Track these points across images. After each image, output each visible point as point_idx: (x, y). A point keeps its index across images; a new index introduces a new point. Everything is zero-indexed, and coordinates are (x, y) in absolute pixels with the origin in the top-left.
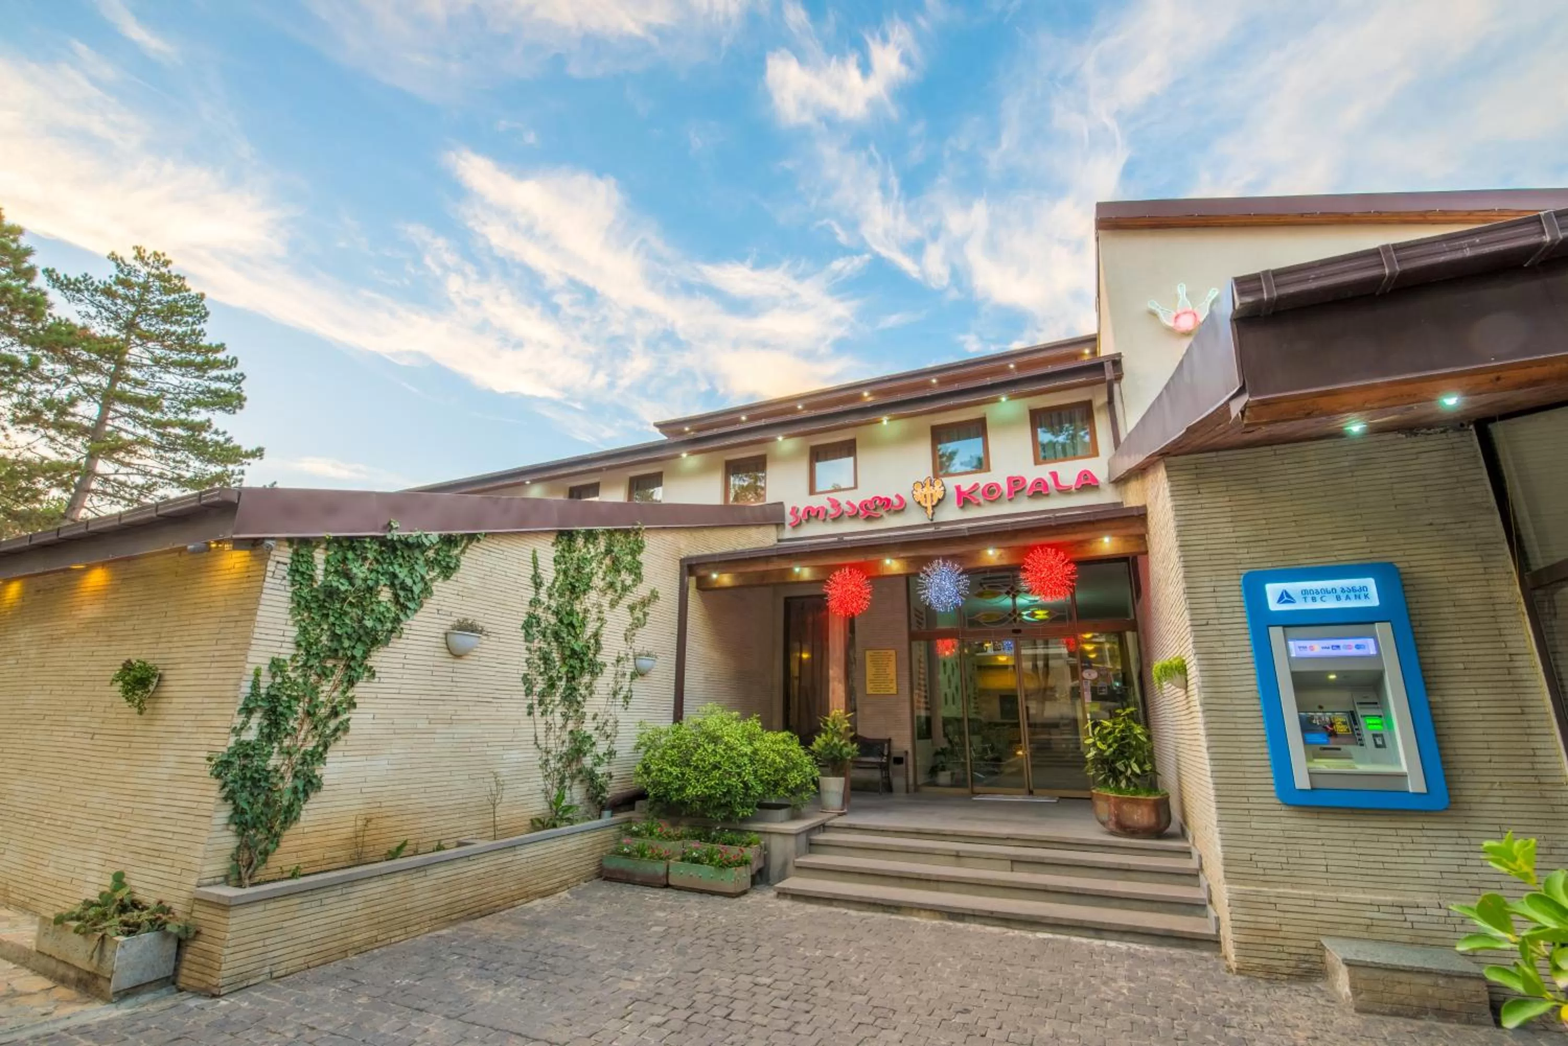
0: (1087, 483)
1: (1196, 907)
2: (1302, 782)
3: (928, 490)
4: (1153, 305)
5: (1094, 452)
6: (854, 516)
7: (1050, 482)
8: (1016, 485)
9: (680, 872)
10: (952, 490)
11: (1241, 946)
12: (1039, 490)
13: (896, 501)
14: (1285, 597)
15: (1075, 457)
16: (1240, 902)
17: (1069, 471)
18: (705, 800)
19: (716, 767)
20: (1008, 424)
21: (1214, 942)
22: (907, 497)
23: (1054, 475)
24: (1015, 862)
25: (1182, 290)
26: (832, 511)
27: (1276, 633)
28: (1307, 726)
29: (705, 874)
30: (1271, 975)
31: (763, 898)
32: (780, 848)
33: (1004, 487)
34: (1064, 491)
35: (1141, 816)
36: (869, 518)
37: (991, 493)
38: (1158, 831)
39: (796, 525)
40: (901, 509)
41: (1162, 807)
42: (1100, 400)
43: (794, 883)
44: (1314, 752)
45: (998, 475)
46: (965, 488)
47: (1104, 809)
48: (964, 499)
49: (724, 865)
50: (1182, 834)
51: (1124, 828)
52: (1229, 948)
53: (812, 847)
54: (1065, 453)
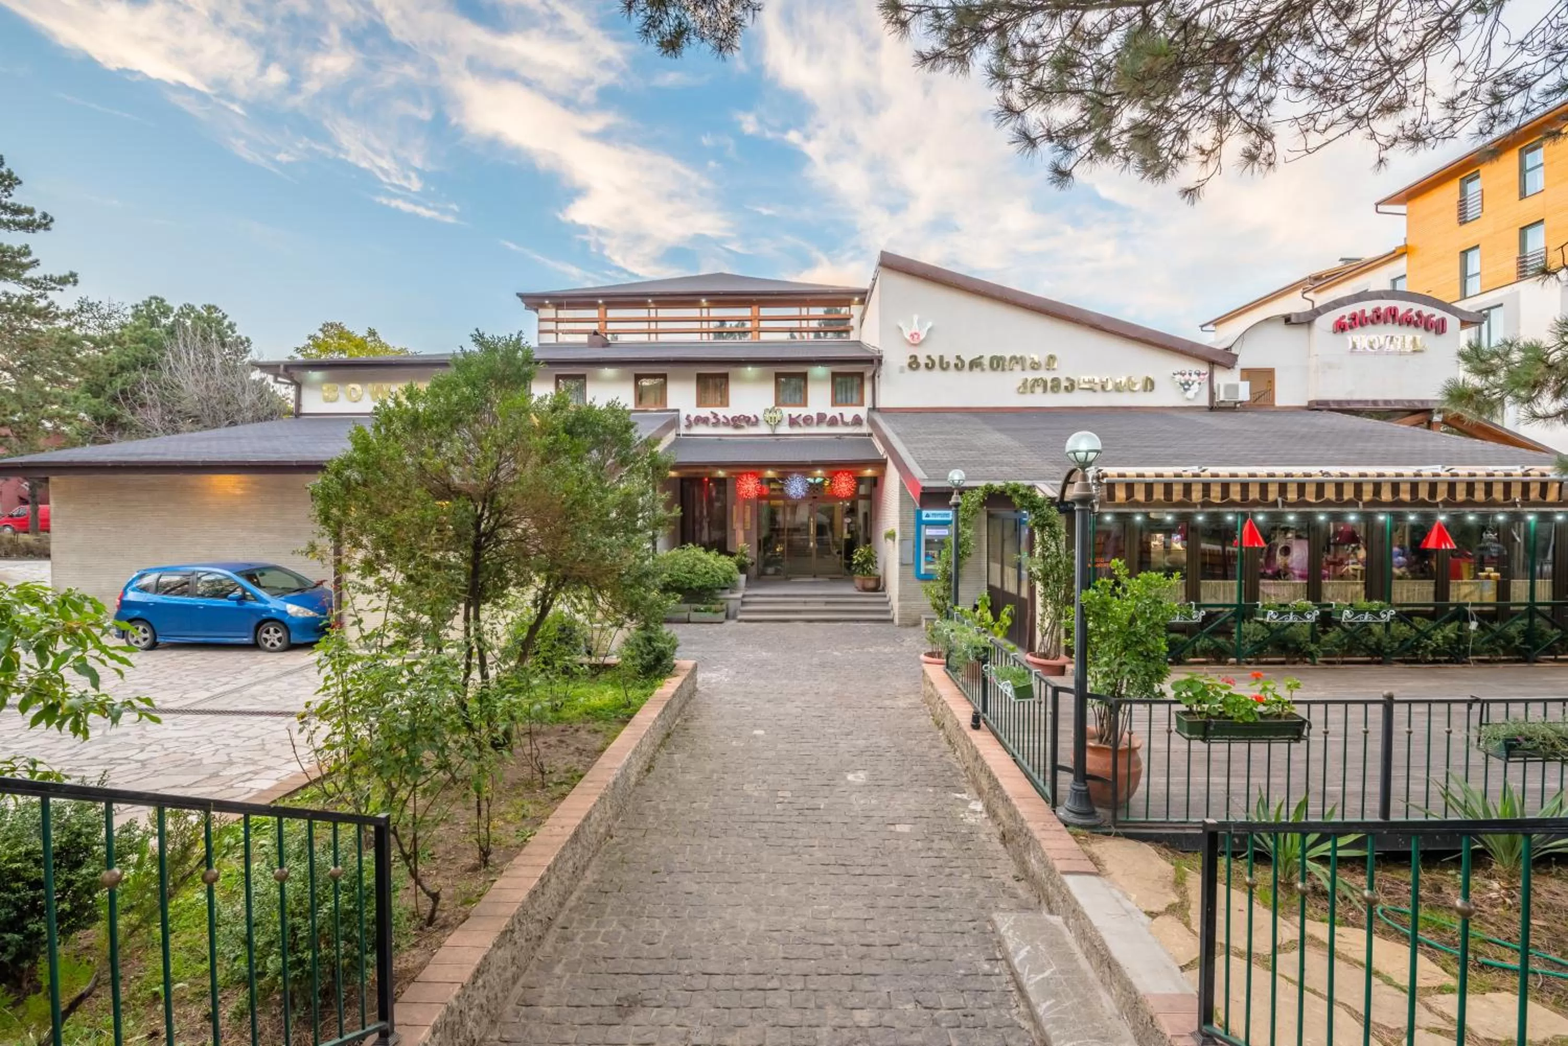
0: (857, 421)
1: (888, 612)
2: (923, 572)
3: (773, 415)
4: (901, 325)
5: (861, 404)
6: (727, 424)
7: (839, 418)
8: (821, 418)
9: (694, 616)
10: (786, 416)
11: (900, 619)
12: (833, 422)
13: (753, 419)
14: (927, 516)
15: (852, 405)
16: (901, 607)
17: (849, 413)
18: (700, 588)
19: (707, 573)
20: (819, 380)
21: (892, 621)
22: (760, 417)
23: (841, 415)
24: (827, 603)
25: (916, 318)
26: (714, 420)
27: (923, 527)
28: (927, 555)
29: (708, 616)
30: (907, 626)
31: (731, 623)
32: (732, 605)
33: (815, 417)
34: (845, 424)
35: (871, 584)
36: (737, 427)
37: (808, 420)
38: (875, 589)
39: (689, 426)
40: (756, 422)
41: (878, 580)
42: (868, 374)
43: (740, 617)
44: (928, 563)
45: (812, 410)
46: (794, 416)
47: (858, 583)
48: (793, 422)
49: (716, 612)
50: (883, 590)
51: (865, 589)
52: (897, 621)
53: (743, 603)
54: (846, 403)
